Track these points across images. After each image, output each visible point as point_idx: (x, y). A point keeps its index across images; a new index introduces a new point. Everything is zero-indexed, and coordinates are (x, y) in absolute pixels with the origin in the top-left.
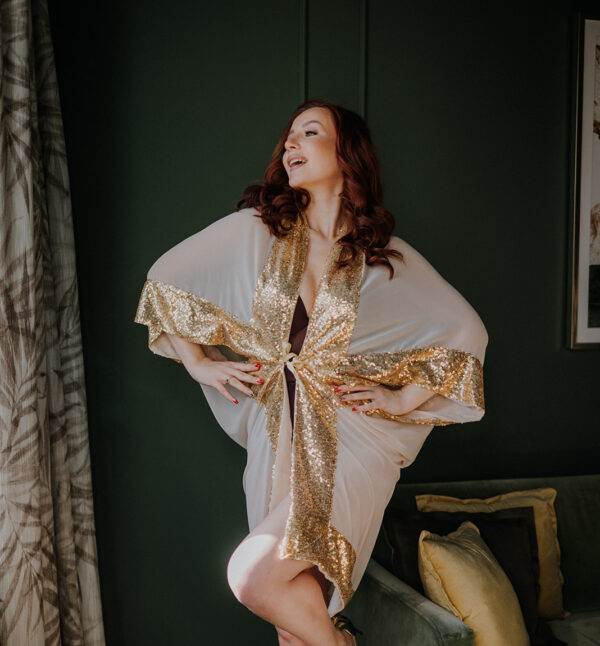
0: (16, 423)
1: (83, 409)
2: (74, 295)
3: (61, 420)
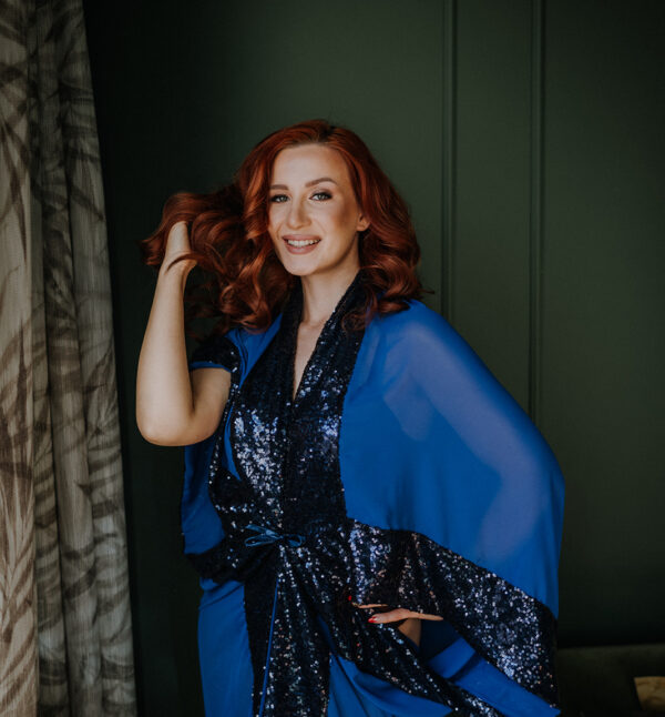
2: (108, 369)
3: (87, 561)
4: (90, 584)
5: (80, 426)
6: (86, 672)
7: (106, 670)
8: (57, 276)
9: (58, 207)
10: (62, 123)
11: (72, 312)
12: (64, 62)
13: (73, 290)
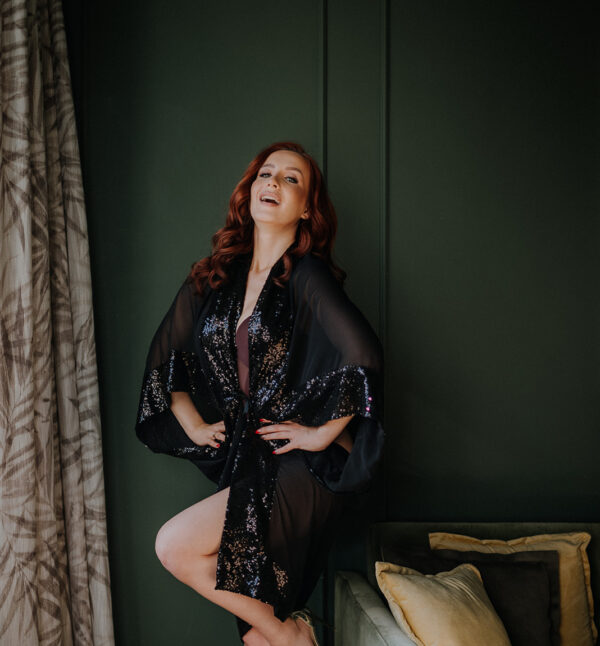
1: (97, 436)
2: (89, 329)
3: (76, 445)
4: (77, 459)
5: (71, 363)
7: (86, 513)
8: (58, 272)
9: (59, 230)
10: (62, 179)
11: (67, 294)
12: (63, 141)
13: (68, 281)
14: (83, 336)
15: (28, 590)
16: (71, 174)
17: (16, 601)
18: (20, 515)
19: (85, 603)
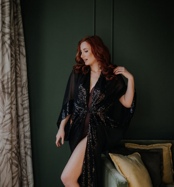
0: (4, 117)
1: (28, 114)
2: (26, 84)
3: (22, 117)
4: (22, 121)
5: (21, 93)
6: (21, 137)
7: (25, 137)
8: (17, 67)
9: (17, 55)
10: (18, 40)
11: (20, 73)
12: (19, 29)
13: (20, 69)
14: (24, 85)
15: (9, 160)
16: (21, 38)
17: (5, 163)
18: (7, 138)
19: (25, 163)
